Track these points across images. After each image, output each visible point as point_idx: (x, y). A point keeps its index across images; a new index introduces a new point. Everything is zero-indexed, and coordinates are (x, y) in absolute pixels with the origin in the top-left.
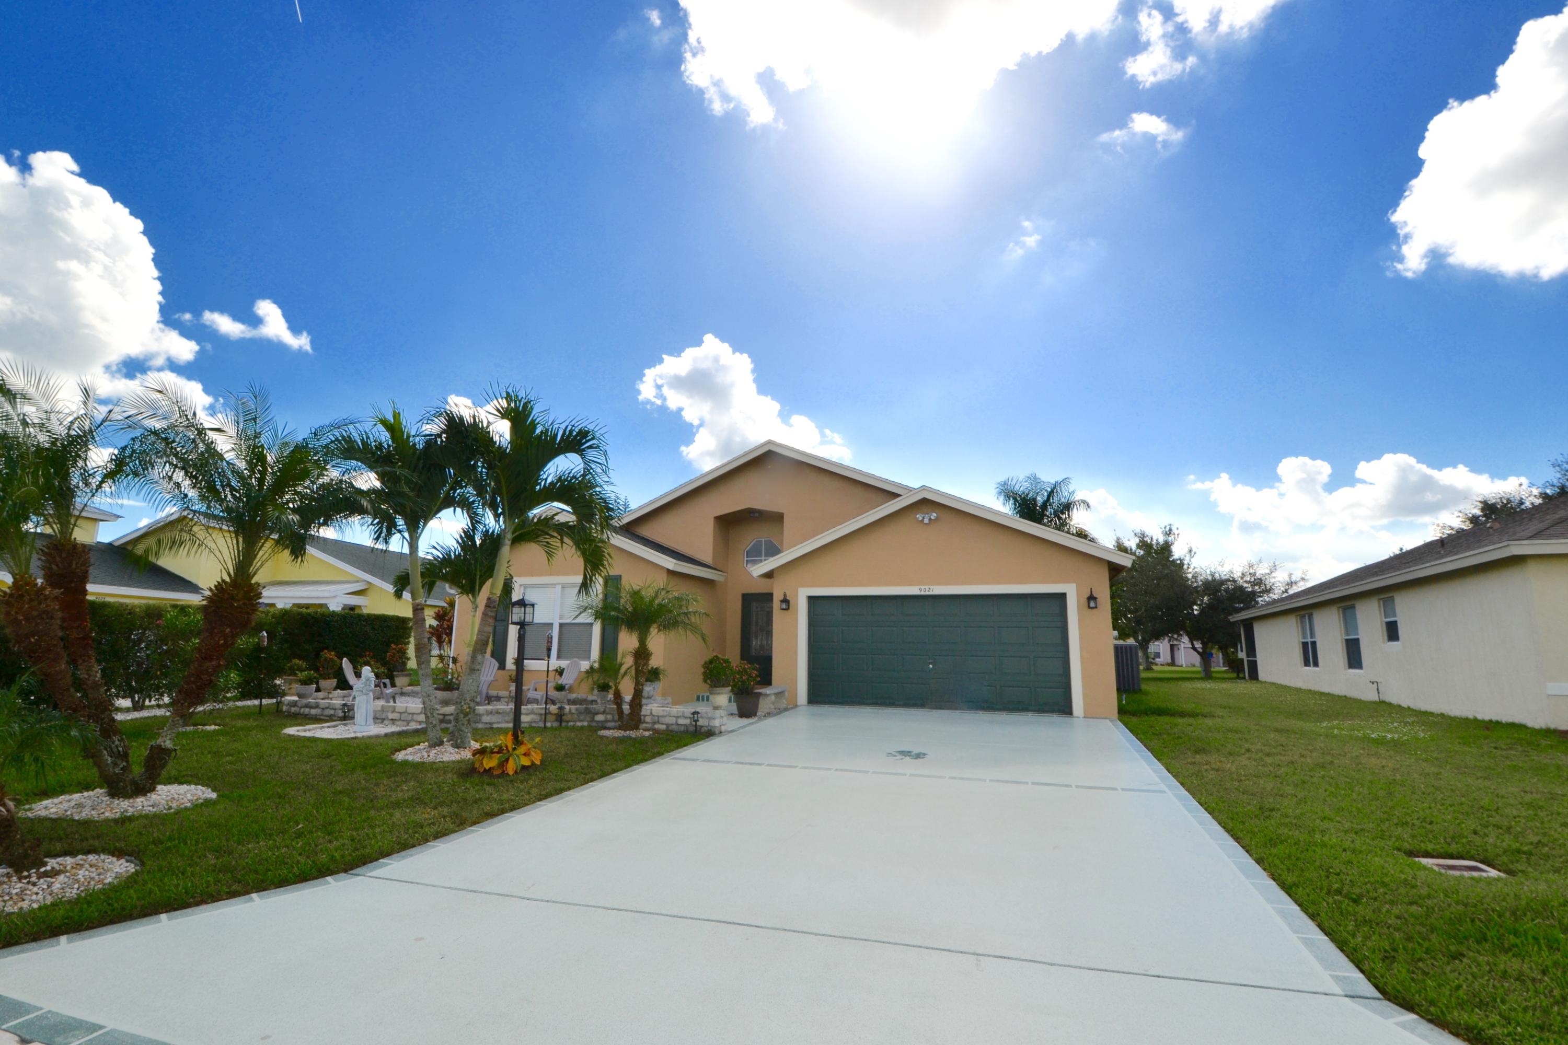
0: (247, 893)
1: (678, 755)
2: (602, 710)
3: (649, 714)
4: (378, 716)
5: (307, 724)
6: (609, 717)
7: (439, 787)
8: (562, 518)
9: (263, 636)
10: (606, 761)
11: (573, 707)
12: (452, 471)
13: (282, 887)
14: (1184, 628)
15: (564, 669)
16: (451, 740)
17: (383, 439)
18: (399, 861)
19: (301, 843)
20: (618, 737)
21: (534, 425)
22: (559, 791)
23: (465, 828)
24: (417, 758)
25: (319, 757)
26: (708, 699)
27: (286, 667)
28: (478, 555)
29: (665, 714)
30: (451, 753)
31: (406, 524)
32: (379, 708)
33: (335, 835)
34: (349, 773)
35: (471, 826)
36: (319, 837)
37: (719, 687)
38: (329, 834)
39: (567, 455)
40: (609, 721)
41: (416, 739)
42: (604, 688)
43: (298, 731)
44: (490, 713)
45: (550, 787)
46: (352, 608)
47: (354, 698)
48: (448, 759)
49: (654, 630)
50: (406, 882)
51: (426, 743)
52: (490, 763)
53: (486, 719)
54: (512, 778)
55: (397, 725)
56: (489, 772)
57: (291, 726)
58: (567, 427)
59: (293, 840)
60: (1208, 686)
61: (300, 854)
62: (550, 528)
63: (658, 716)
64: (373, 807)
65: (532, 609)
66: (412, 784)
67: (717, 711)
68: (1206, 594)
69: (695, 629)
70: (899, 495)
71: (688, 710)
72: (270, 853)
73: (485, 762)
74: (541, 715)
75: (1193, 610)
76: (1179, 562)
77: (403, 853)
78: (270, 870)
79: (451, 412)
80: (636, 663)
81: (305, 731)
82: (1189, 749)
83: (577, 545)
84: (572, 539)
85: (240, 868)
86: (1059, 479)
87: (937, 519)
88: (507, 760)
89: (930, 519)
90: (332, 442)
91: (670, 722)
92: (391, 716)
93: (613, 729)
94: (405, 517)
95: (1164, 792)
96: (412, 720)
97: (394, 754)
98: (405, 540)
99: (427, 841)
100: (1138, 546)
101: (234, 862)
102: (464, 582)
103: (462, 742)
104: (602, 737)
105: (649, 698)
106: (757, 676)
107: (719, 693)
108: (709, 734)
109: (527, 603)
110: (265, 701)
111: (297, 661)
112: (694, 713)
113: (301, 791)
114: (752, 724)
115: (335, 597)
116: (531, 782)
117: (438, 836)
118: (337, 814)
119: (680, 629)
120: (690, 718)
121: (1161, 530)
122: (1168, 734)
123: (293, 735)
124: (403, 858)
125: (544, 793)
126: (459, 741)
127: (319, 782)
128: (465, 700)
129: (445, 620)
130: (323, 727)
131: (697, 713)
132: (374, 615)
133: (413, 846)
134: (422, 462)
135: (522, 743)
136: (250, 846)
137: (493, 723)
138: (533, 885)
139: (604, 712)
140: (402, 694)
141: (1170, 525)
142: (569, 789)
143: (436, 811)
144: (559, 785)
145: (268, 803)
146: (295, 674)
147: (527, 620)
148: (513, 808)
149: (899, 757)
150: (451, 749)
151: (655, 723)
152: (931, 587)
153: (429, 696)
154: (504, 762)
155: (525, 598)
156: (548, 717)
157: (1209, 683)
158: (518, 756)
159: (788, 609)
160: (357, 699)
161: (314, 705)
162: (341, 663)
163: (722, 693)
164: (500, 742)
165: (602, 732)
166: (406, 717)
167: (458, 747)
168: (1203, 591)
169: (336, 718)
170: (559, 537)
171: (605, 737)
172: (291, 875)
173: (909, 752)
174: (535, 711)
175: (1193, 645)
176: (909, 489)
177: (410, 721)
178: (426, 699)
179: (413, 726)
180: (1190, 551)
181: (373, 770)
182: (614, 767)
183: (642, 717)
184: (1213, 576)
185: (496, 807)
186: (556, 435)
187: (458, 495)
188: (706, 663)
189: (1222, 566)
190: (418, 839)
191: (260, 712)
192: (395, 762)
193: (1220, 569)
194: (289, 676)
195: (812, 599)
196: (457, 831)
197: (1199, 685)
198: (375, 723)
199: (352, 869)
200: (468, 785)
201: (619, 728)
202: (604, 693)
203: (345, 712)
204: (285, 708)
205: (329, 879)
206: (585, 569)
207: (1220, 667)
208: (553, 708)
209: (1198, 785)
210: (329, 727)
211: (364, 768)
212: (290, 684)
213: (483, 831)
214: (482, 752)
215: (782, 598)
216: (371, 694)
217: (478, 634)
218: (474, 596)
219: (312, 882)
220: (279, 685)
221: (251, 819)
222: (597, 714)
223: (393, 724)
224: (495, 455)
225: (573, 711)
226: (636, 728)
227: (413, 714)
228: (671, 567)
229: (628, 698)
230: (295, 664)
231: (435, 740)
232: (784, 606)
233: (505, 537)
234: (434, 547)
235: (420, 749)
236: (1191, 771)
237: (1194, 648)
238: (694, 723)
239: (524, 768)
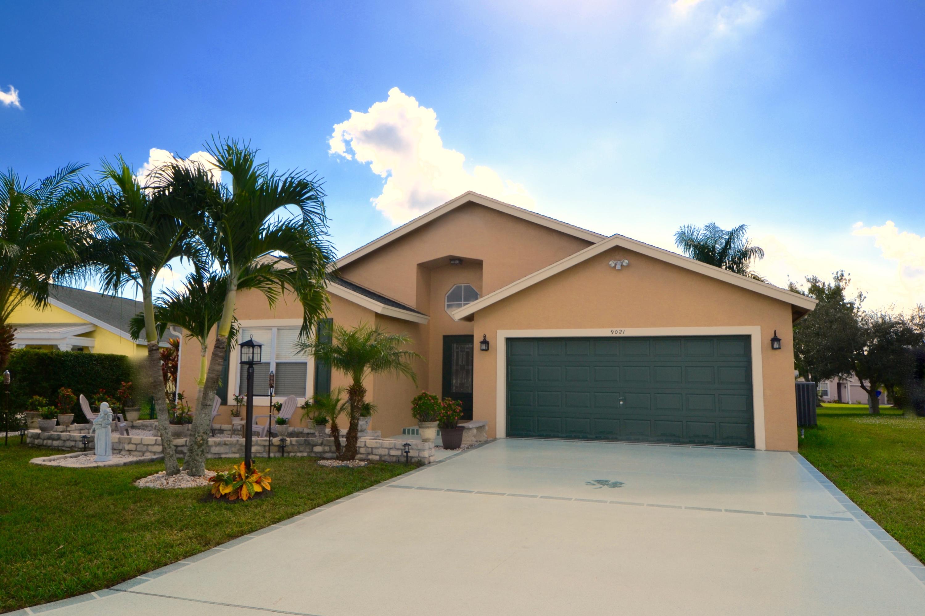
0: (20, 607)
1: (393, 483)
2: (320, 442)
3: (363, 445)
4: (115, 447)
5: (51, 455)
6: (327, 448)
7: (182, 511)
8: (282, 266)
9: (6, 375)
10: (329, 488)
11: (294, 439)
12: (180, 221)
13: (52, 602)
14: (854, 368)
15: (281, 405)
16: (187, 469)
17: (115, 191)
18: (155, 578)
19: (64, 562)
20: (337, 467)
21: (254, 178)
22: (290, 515)
23: (210, 548)
24: (157, 485)
25: (68, 484)
26: (417, 433)
27: (28, 403)
28: (207, 300)
29: (378, 445)
30: (187, 481)
31: (139, 270)
32: (116, 440)
33: (94, 555)
34: (97, 498)
35: (215, 546)
36: (80, 557)
37: (428, 421)
38: (89, 554)
39: (287, 206)
40: (327, 452)
41: (154, 468)
42: (322, 422)
43: (44, 461)
44: (218, 444)
45: (282, 511)
46: (81, 349)
47: (94, 431)
48: (185, 486)
49: (367, 370)
50: (164, 596)
51: (164, 472)
52: (225, 490)
53: (215, 450)
54: (246, 503)
55: (133, 456)
56: (224, 497)
57: (37, 457)
58: (287, 179)
59: (56, 559)
60: (878, 422)
61: (65, 572)
62: (271, 274)
63: (372, 448)
64: (124, 530)
65: (259, 349)
66: (156, 508)
67: (426, 444)
68: (876, 336)
69: (405, 369)
70: (592, 243)
71: (399, 441)
72: (38, 572)
73: (221, 488)
74: (265, 446)
75: (863, 351)
76: (849, 306)
77: (158, 571)
78: (40, 587)
79: (177, 166)
80: (351, 399)
81: (50, 461)
82: (870, 480)
83: (298, 289)
84: (294, 286)
85: (13, 584)
86: (736, 225)
87: (628, 265)
88: (241, 487)
89: (622, 266)
90: (67, 194)
91: (383, 453)
92: (127, 447)
93: (331, 459)
94: (138, 264)
95: (851, 520)
96: (148, 451)
97: (135, 482)
98: (139, 286)
99: (177, 560)
100: (811, 291)
101: (6, 580)
102: (194, 325)
103: (197, 470)
104: (322, 467)
105: (362, 431)
106: (461, 411)
107: (428, 427)
108: (420, 464)
109: (255, 344)
110: (10, 434)
111: (37, 397)
112: (405, 445)
113: (57, 515)
114: (455, 455)
115: (64, 338)
116: (264, 507)
117: (187, 555)
118: (93, 536)
119: (393, 370)
120: (401, 449)
121: (833, 276)
122: (848, 466)
123: (40, 465)
124: (159, 574)
125: (277, 517)
126: (194, 470)
127: (71, 506)
128: (198, 433)
129: (170, 359)
130: (66, 457)
131: (408, 445)
132: (104, 355)
133: (166, 564)
134: (152, 212)
135: (254, 472)
136: (18, 565)
137: (222, 453)
138: (280, 599)
139: (321, 444)
140: (133, 427)
141: (842, 271)
142: (299, 513)
143: (182, 533)
144: (289, 510)
145: (28, 526)
146: (37, 410)
147: (255, 360)
148: (251, 531)
149: (598, 486)
150: (187, 477)
151: (368, 454)
152: (623, 329)
153: (165, 429)
154: (238, 489)
155: (253, 339)
156: (272, 448)
157: (878, 419)
158: (250, 483)
159: (487, 350)
160: (97, 432)
161: (56, 438)
162: (78, 399)
163: (431, 427)
164: (234, 471)
165: (321, 461)
166: (141, 447)
167: (193, 476)
168: (874, 333)
169: (76, 449)
170: (280, 283)
171: (324, 466)
172: (59, 591)
173: (606, 481)
174: (259, 442)
175: (862, 383)
176: (602, 238)
177: (145, 451)
178: (163, 432)
179: (148, 456)
180: (860, 296)
181: (119, 496)
182: (337, 493)
183: (358, 449)
184: (883, 319)
185: (235, 529)
186: (277, 187)
187: (185, 244)
188: (415, 399)
189: (893, 309)
190: (169, 558)
191: (6, 444)
192: (137, 489)
193: (890, 312)
194: (30, 411)
195: (510, 341)
196: (203, 551)
197: (868, 421)
198: (113, 454)
199: (113, 585)
200: (208, 510)
201: (337, 458)
202: (322, 427)
203: (85, 444)
204: (28, 440)
205: (93, 594)
206: (305, 312)
207: (884, 404)
208: (276, 441)
209: (883, 514)
210: (71, 457)
211: (111, 494)
212: (32, 418)
213: (227, 550)
214: (218, 479)
215: (482, 339)
216: (109, 427)
217: (209, 373)
218: (203, 337)
219: (79, 597)
220: (20, 419)
221: (15, 540)
222: (316, 445)
223: (130, 454)
224: (222, 207)
225: (294, 443)
226: (352, 458)
227: (148, 445)
228: (379, 311)
229: (344, 431)
230: (37, 400)
231: (173, 469)
232: (484, 347)
233: (231, 282)
234: (164, 293)
235: (159, 477)
236: (875, 501)
237: (863, 387)
238: (405, 454)
239: (257, 494)
